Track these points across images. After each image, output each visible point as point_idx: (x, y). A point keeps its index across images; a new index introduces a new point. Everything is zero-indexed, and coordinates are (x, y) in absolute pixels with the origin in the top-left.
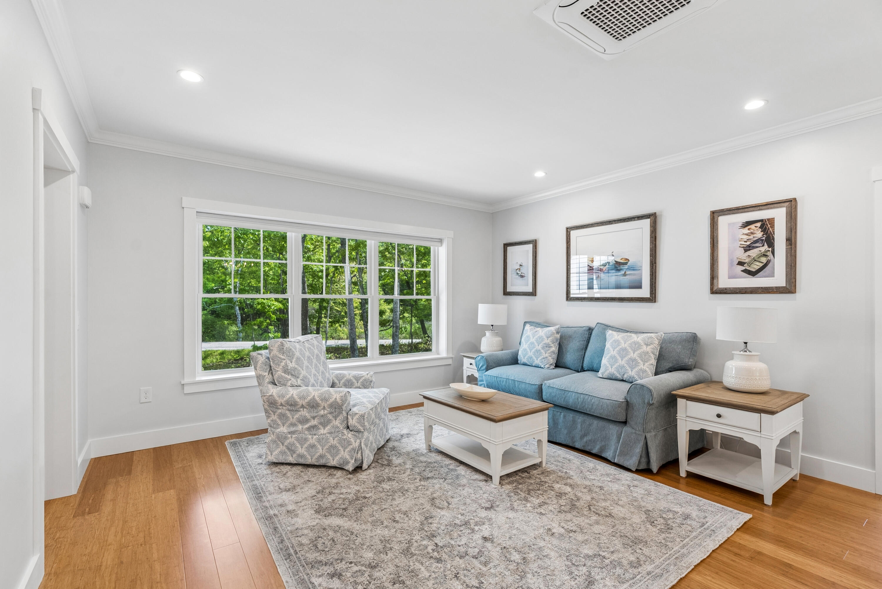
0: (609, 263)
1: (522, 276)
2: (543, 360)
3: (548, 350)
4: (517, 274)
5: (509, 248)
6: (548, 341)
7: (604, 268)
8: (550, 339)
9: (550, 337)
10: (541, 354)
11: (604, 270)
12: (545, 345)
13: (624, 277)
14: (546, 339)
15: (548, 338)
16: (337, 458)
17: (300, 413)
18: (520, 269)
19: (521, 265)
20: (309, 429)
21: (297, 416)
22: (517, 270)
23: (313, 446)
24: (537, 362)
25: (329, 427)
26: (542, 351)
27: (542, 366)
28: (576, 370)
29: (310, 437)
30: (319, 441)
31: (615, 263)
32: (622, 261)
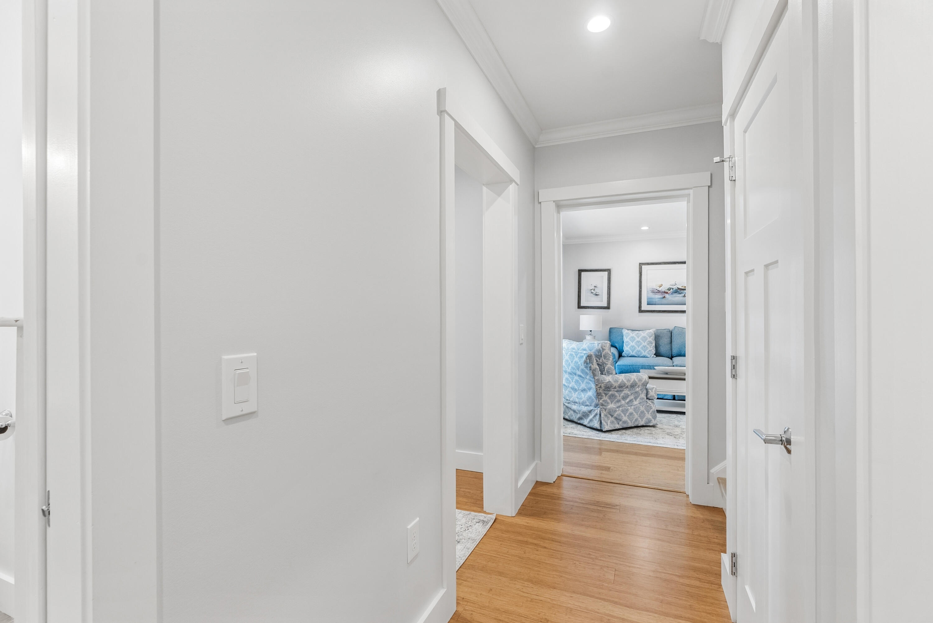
0: (673, 288)
1: (597, 295)
2: (649, 352)
3: (652, 345)
4: (592, 292)
5: (583, 274)
6: (651, 339)
7: (669, 292)
8: (651, 338)
9: (651, 337)
10: (647, 348)
11: (669, 293)
12: (649, 342)
13: (684, 298)
14: (649, 338)
15: (650, 337)
16: (644, 419)
17: (624, 392)
18: (594, 289)
19: (595, 287)
20: (628, 403)
21: (622, 395)
22: (591, 290)
23: (631, 414)
24: (644, 354)
25: (638, 399)
26: (648, 346)
27: (649, 356)
28: (668, 357)
29: (629, 408)
30: (635, 409)
31: (677, 289)
32: (682, 288)
